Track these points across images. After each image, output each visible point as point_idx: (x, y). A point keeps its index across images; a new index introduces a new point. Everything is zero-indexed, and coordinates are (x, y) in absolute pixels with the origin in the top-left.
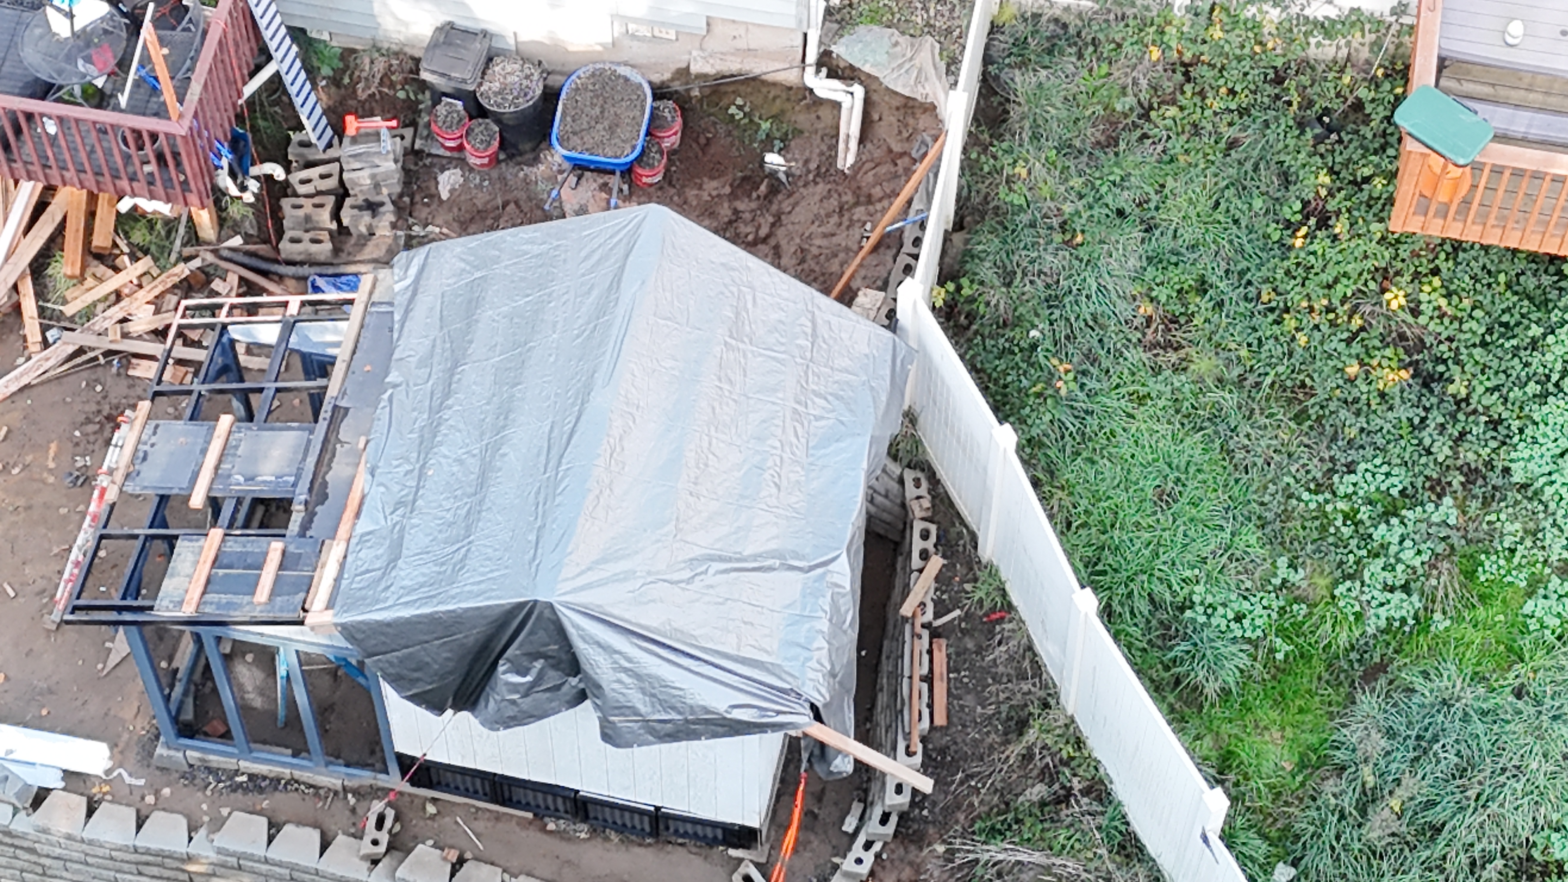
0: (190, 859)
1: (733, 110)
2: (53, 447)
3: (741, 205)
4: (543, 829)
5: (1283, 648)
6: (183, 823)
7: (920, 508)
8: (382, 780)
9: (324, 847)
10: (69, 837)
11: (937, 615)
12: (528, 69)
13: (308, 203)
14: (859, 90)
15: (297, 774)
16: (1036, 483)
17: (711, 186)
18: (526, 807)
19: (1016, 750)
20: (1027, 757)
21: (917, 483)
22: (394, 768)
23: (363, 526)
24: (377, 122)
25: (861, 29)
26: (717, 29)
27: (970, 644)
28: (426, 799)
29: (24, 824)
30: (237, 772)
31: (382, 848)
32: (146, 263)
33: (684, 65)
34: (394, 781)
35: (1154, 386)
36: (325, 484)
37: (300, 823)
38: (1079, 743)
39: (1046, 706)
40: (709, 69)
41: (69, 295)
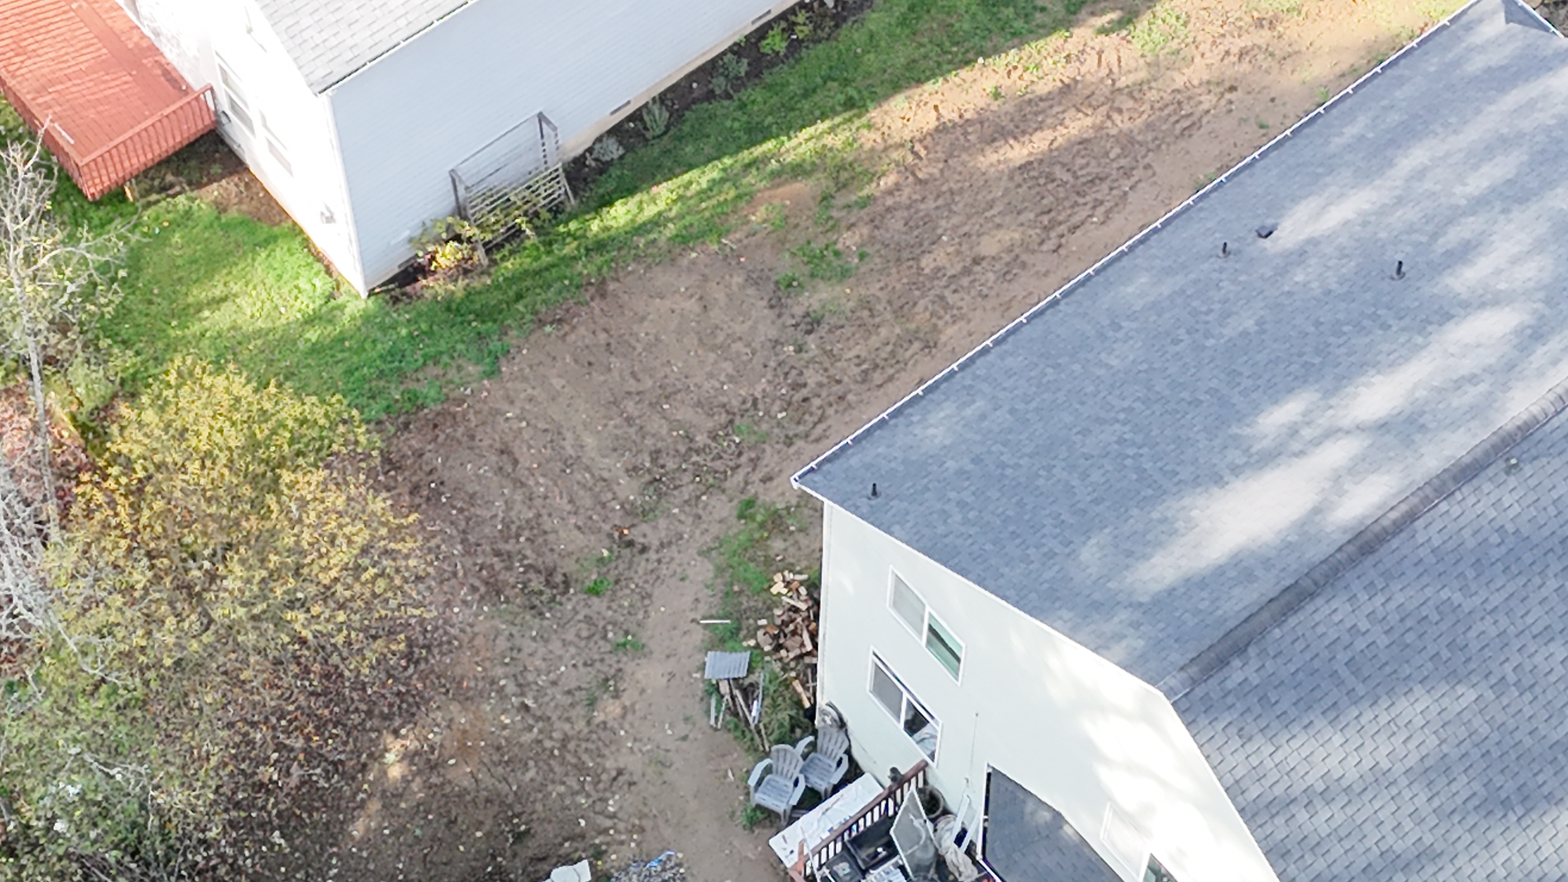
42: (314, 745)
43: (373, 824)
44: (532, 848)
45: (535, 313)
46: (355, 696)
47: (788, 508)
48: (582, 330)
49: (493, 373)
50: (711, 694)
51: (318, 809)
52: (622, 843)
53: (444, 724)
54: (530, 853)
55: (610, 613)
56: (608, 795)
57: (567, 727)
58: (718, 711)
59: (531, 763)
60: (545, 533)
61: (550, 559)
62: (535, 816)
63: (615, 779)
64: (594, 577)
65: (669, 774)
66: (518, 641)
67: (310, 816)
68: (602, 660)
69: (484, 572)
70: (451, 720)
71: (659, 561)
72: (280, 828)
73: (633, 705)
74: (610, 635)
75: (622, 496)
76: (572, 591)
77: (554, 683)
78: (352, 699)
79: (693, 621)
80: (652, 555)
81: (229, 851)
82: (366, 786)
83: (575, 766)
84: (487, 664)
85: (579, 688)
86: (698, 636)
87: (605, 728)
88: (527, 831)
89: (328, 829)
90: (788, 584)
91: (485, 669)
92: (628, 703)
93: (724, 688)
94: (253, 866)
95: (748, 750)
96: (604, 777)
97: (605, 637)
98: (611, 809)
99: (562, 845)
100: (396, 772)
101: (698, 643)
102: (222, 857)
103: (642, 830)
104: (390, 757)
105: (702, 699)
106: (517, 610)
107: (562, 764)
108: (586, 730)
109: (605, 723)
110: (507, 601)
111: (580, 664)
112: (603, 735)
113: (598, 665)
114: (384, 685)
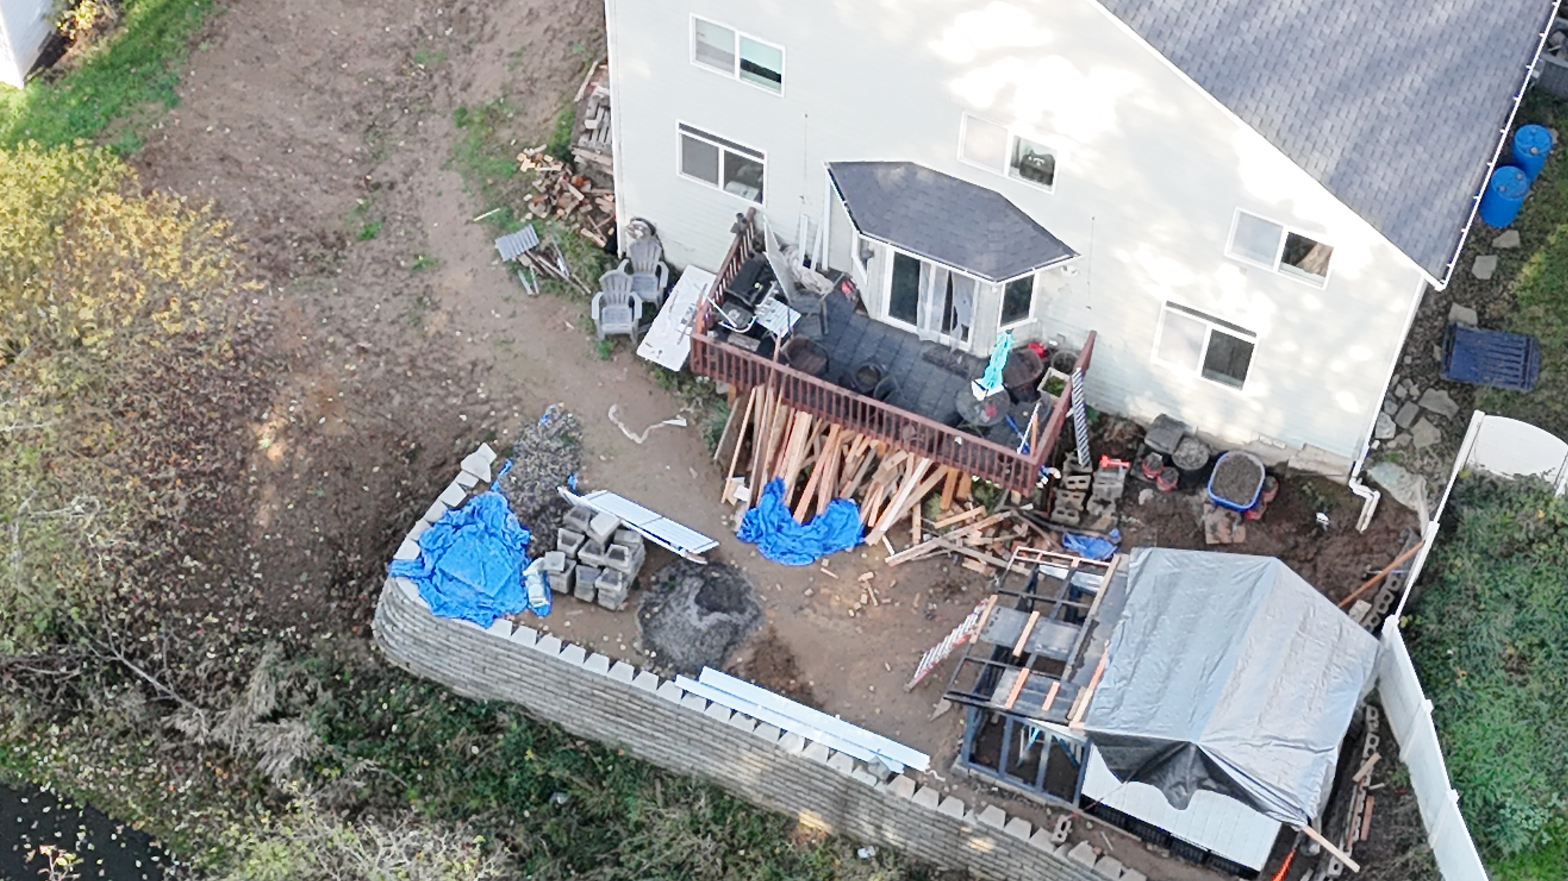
0: (963, 824)
1: (1305, 488)
2: (918, 596)
3: (1301, 539)
4: (1145, 848)
5: (1547, 838)
6: (962, 805)
7: (1373, 727)
8: (1068, 805)
9: (1033, 832)
10: (904, 799)
11: (1372, 784)
12: (1203, 447)
13: (1071, 494)
14: (1377, 494)
15: (1024, 793)
16: (1436, 727)
17: (1286, 526)
18: (1139, 835)
19: (1399, 860)
20: (1405, 865)
21: (1373, 713)
22: (1076, 802)
23: (1102, 685)
24: (1118, 462)
25: (1386, 464)
26: (1308, 449)
27: (1386, 803)
28: (1087, 820)
29: (881, 788)
30: (994, 785)
31: (1063, 840)
32: (981, 509)
33: (1284, 459)
34: (1074, 807)
35: (1507, 691)
36: (1083, 659)
37: (1022, 818)
38: (1433, 863)
39: (1420, 841)
40: (1298, 466)
41: (938, 517)
42: (185, 467)
43: (275, 507)
44: (428, 459)
45: (185, 38)
46: (203, 409)
47: (498, 101)
48: (234, 35)
49: (174, 103)
50: (515, 272)
51: (216, 520)
52: (506, 418)
53: (298, 395)
54: (430, 464)
55: (393, 247)
56: (473, 386)
57: (406, 349)
58: (530, 281)
59: (393, 392)
60: (298, 207)
61: (316, 226)
62: (419, 432)
63: (472, 371)
64: (362, 224)
65: (516, 348)
66: (326, 303)
67: (212, 528)
68: (407, 286)
69: (264, 261)
70: (302, 388)
71: (410, 189)
72: (189, 553)
73: (454, 307)
74: (403, 263)
75: (347, 151)
76: (349, 244)
77: (377, 320)
78: (201, 413)
79: (468, 222)
80: (401, 187)
81: (148, 595)
82: (252, 479)
83: (431, 377)
84: (309, 331)
85: (401, 316)
86: (479, 233)
87: (441, 337)
88: (419, 447)
89: (234, 532)
90: (533, 159)
91: (309, 337)
92: (450, 309)
93: (526, 261)
94: (178, 596)
95: (573, 299)
96: (462, 374)
97: (398, 266)
98: (483, 396)
99: (453, 444)
100: (276, 452)
101: (482, 237)
102: (145, 603)
103: (518, 400)
104: (265, 442)
105: (510, 279)
106: (309, 278)
107: (419, 381)
108: (426, 345)
109: (438, 332)
110: (297, 275)
111: (390, 297)
112: (440, 342)
113: (406, 291)
114: (224, 388)
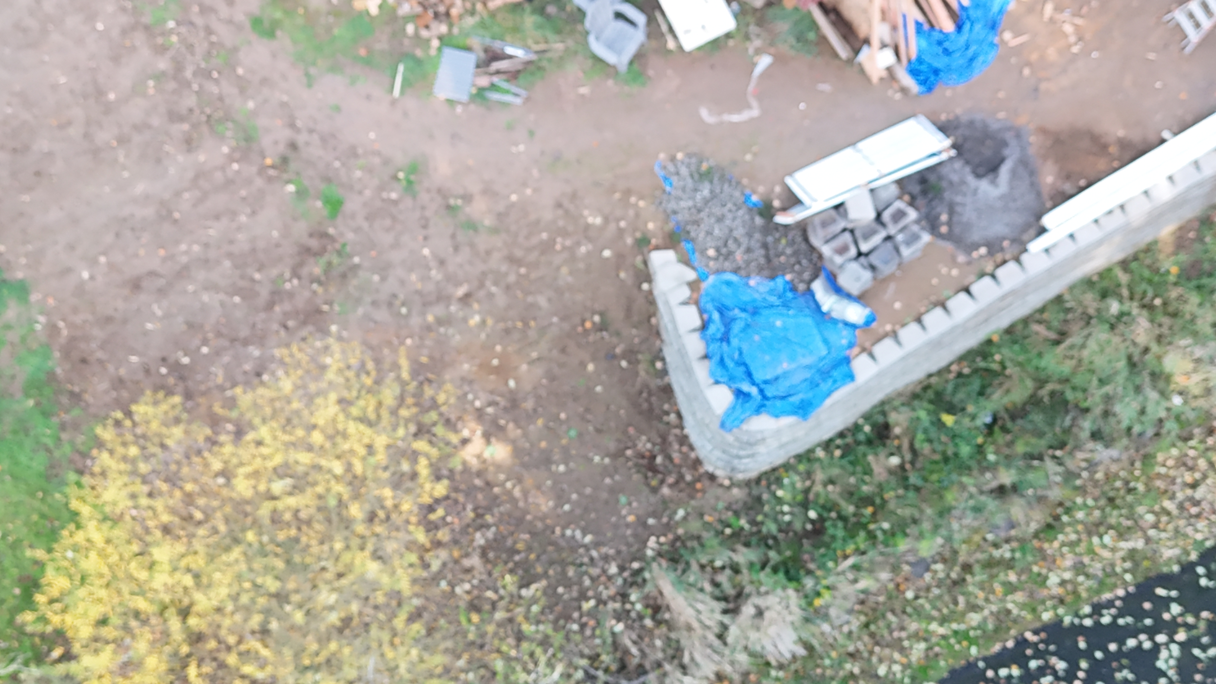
44: (617, 314)
49: (22, 289)
50: (487, 99)
52: (637, 215)
54: (623, 315)
55: (367, 192)
56: (581, 222)
57: (496, 256)
58: (507, 92)
59: (530, 299)
60: (253, 251)
61: (289, 249)
62: (588, 303)
63: (564, 212)
64: (319, 204)
65: (569, 155)
66: (382, 297)
68: (423, 208)
69: (291, 323)
71: (311, 131)
73: (483, 182)
74: (394, 196)
75: (220, 161)
76: (331, 231)
77: (442, 263)
79: (392, 104)
80: (301, 139)
82: (509, 485)
83: (542, 253)
84: (404, 332)
85: (453, 236)
86: (413, 102)
87: (505, 215)
88: (601, 313)
91: (410, 336)
92: (479, 187)
93: (484, 81)
96: (561, 223)
97: (395, 203)
98: (598, 221)
99: (621, 281)
100: (502, 452)
101: (421, 104)
103: (627, 192)
105: (491, 109)
106: (343, 294)
107: (537, 267)
108: (504, 235)
109: (498, 215)
110: (330, 303)
111: (424, 232)
112: (510, 220)
113: (428, 213)
